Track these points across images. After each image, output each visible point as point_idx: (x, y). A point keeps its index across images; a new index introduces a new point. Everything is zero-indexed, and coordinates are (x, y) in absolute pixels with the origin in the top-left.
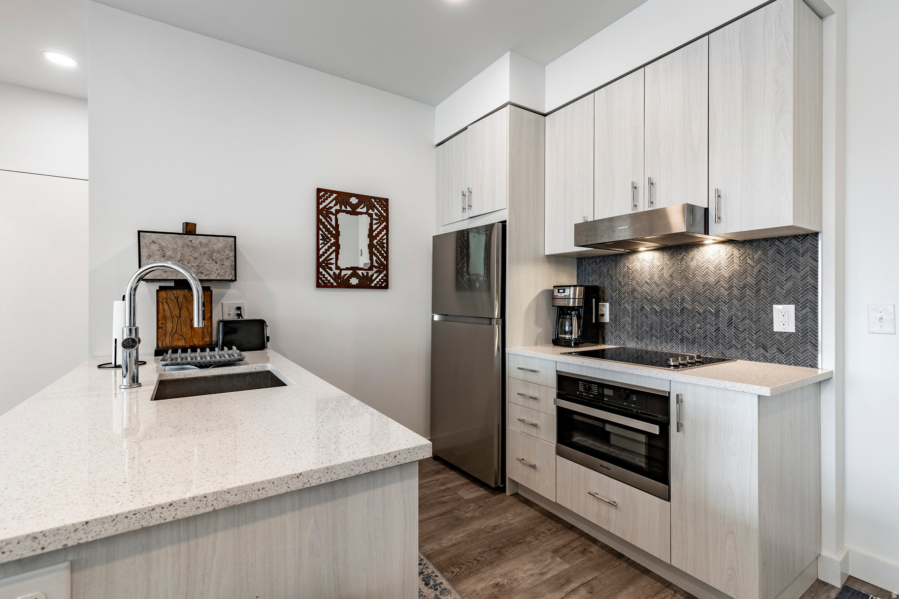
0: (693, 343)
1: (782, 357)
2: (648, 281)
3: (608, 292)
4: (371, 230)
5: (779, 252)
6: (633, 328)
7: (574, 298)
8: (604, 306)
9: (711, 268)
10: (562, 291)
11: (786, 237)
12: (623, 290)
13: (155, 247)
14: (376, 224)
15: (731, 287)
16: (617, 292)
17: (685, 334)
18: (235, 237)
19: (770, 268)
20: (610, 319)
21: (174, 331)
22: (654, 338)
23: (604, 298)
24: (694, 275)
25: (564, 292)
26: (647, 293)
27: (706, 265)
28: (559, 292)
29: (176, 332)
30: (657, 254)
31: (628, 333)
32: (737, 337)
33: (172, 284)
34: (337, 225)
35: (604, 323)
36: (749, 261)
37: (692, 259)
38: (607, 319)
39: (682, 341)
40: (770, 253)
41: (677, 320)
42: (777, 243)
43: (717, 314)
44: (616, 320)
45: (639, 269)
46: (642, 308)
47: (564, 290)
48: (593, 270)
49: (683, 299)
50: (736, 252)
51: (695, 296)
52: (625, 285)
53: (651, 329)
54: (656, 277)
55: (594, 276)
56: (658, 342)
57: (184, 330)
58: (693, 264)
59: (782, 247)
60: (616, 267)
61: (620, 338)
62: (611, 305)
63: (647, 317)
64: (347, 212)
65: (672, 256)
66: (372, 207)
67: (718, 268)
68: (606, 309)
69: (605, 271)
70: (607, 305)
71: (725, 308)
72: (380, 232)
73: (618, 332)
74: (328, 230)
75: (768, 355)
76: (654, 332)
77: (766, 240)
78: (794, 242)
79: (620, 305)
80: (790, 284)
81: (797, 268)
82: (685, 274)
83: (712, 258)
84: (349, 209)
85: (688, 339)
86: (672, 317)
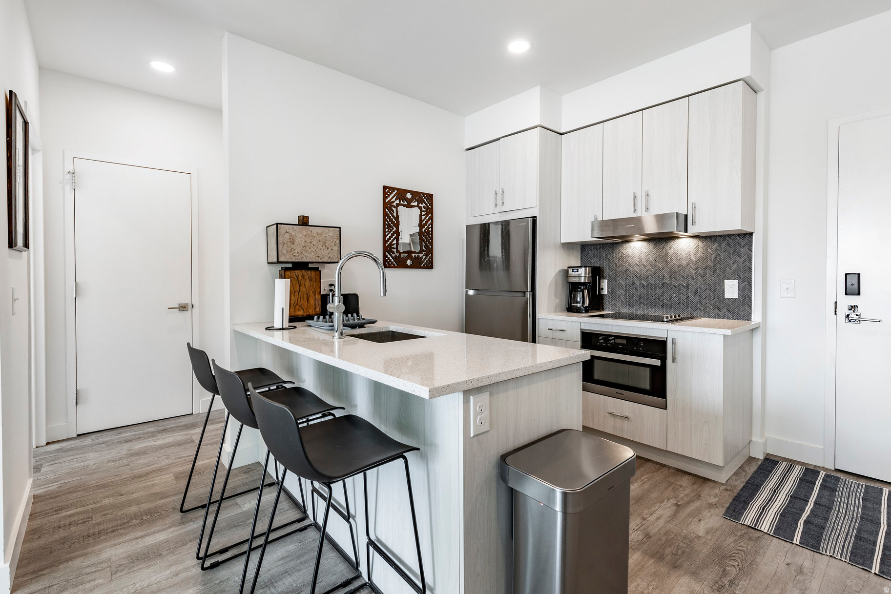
0: (671, 307)
1: (730, 315)
2: (638, 263)
3: (607, 271)
4: (421, 220)
5: (729, 245)
6: (626, 298)
7: (585, 276)
8: (603, 282)
9: (684, 254)
10: (576, 271)
11: (733, 235)
12: (619, 270)
13: (287, 236)
14: (424, 215)
15: (697, 268)
16: (614, 271)
17: (665, 301)
18: (340, 228)
19: (723, 255)
20: (608, 292)
21: (296, 303)
22: (642, 305)
23: (603, 276)
24: (672, 260)
25: (578, 271)
26: (637, 272)
27: (680, 252)
28: (573, 271)
30: (644, 244)
31: (622, 302)
32: (701, 303)
33: (290, 265)
34: (398, 216)
35: (603, 295)
36: (709, 250)
37: (670, 248)
38: (605, 292)
39: (663, 306)
40: (723, 245)
41: (659, 291)
42: (727, 238)
43: (687, 287)
44: (612, 293)
45: (631, 254)
46: (633, 283)
47: (578, 270)
48: (594, 254)
49: (664, 276)
50: (700, 244)
51: (673, 273)
52: (620, 266)
53: (640, 299)
54: (644, 261)
55: (595, 259)
56: (645, 307)
57: (303, 302)
58: (671, 251)
59: (731, 241)
60: (613, 252)
61: (616, 306)
62: (609, 281)
63: (637, 290)
64: (404, 205)
65: (656, 246)
66: (422, 202)
67: (688, 254)
68: (605, 284)
69: (604, 255)
70: (606, 281)
71: (693, 282)
72: (427, 222)
73: (614, 302)
74: (391, 220)
75: (721, 314)
76: (642, 300)
77: (720, 236)
78: (738, 238)
79: (616, 281)
80: (735, 266)
81: (739, 256)
82: (665, 259)
83: (685, 248)
84: (405, 203)
85: (667, 305)
86: (655, 289)
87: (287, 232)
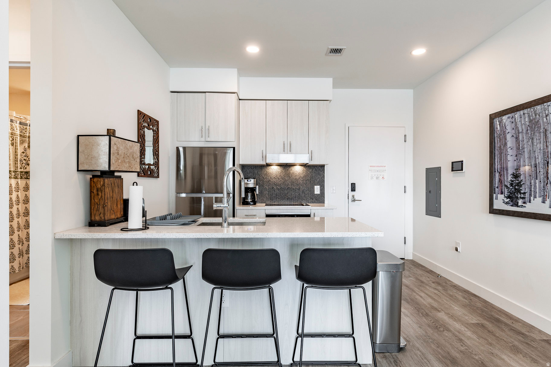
0: (292, 199)
1: (317, 201)
2: (275, 177)
3: (258, 181)
5: (316, 170)
6: (269, 196)
7: (254, 184)
9: (297, 174)
10: (250, 181)
11: (318, 166)
12: (265, 180)
15: (303, 180)
16: (262, 181)
17: (289, 196)
19: (314, 174)
20: (259, 192)
24: (292, 176)
26: (275, 182)
27: (296, 172)
28: (248, 181)
31: (267, 198)
32: (305, 196)
35: (257, 194)
36: (308, 172)
37: (291, 170)
38: (257, 192)
39: (288, 199)
40: (314, 170)
41: (286, 192)
42: (315, 167)
43: (299, 189)
44: (261, 193)
45: (271, 172)
46: (273, 188)
48: (250, 171)
49: (288, 184)
50: (304, 169)
51: (292, 183)
52: (265, 178)
54: (278, 176)
55: (251, 174)
56: (279, 200)
58: (291, 172)
59: (317, 168)
61: (263, 200)
62: (259, 186)
63: (275, 191)
65: (284, 168)
67: (299, 174)
68: (257, 188)
69: (256, 172)
70: (257, 186)
71: (301, 187)
73: (262, 198)
75: (313, 201)
76: (277, 196)
77: (313, 166)
78: (319, 167)
79: (263, 186)
80: (319, 179)
81: (320, 175)
82: (289, 175)
83: (298, 170)
85: (290, 198)
86: (284, 191)
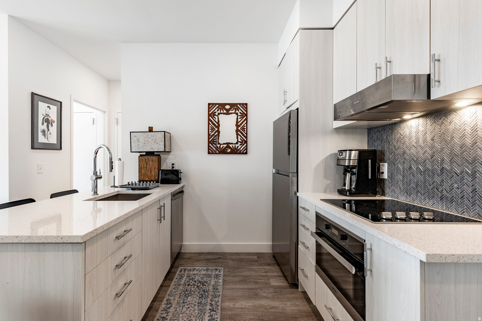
0: (452, 202)
2: (415, 144)
3: (388, 155)
4: (237, 122)
6: (403, 184)
7: (350, 159)
8: (383, 166)
9: (468, 130)
12: (397, 152)
13: (136, 138)
14: (240, 118)
16: (393, 154)
17: (445, 192)
18: (165, 132)
20: (388, 176)
22: (419, 194)
23: (384, 159)
24: (452, 138)
25: (342, 155)
26: (414, 155)
28: (339, 155)
29: (145, 174)
30: (421, 121)
31: (400, 189)
33: (145, 154)
34: (219, 121)
35: (384, 179)
37: (450, 123)
38: (385, 176)
39: (442, 198)
41: (437, 179)
46: (411, 168)
47: (342, 153)
48: (377, 137)
49: (443, 160)
52: (398, 148)
53: (417, 186)
54: (421, 141)
55: (378, 142)
56: (423, 198)
57: (148, 173)
60: (392, 134)
61: (395, 193)
62: (389, 164)
63: (414, 176)
64: (224, 114)
65: (433, 121)
66: (238, 109)
67: (475, 129)
68: (385, 168)
69: (385, 137)
70: (386, 165)
72: (242, 123)
73: (393, 187)
74: (214, 124)
76: (419, 189)
79: (395, 165)
82: (444, 137)
83: (469, 120)
84: (225, 112)
85: (447, 198)
86: (433, 177)
87: (135, 136)
